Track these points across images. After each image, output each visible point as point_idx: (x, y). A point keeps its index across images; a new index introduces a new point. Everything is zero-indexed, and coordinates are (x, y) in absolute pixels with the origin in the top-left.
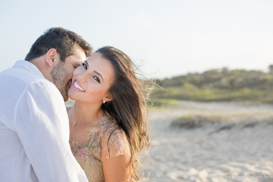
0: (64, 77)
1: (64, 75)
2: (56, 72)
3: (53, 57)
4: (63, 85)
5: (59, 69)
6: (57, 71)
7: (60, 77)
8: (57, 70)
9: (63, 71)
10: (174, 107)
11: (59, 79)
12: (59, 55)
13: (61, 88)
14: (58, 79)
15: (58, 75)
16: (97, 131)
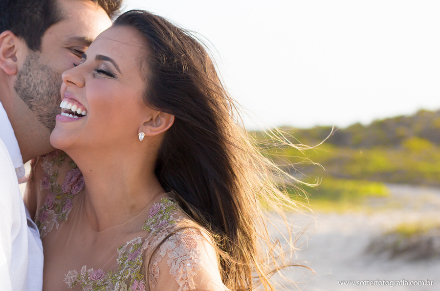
0: (47, 84)
1: (44, 80)
2: (26, 80)
5: (30, 70)
6: (28, 77)
7: (37, 89)
8: (27, 75)
9: (41, 72)
10: (377, 202)
11: (38, 94)
14: (35, 95)
15: (32, 85)
16: (140, 242)
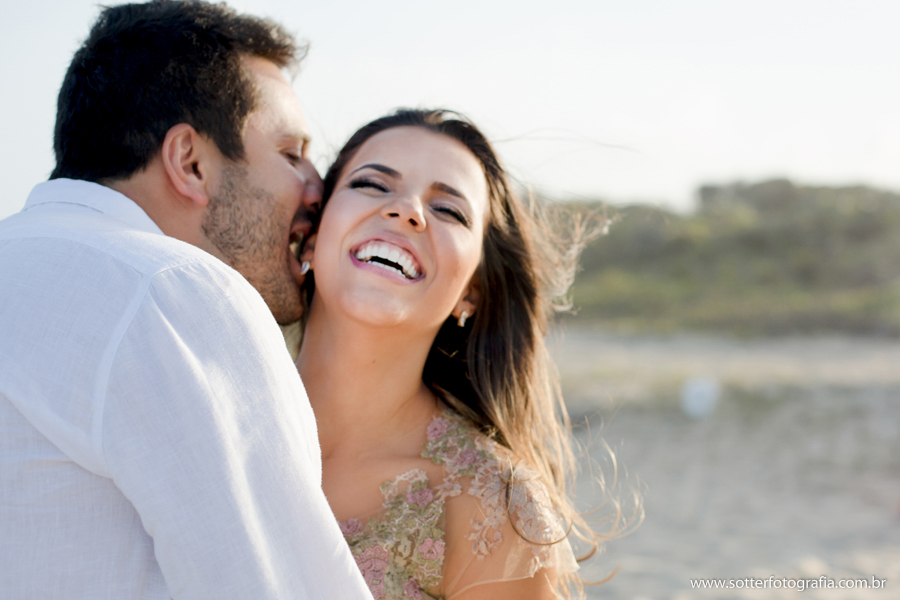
0: (269, 224)
1: (264, 217)
2: (228, 216)
3: (192, 159)
4: (275, 257)
5: (234, 197)
6: (232, 210)
7: (252, 231)
8: (230, 205)
9: (257, 202)
11: (253, 241)
12: (211, 141)
13: (270, 276)
14: (247, 243)
15: (243, 224)
16: (423, 477)
